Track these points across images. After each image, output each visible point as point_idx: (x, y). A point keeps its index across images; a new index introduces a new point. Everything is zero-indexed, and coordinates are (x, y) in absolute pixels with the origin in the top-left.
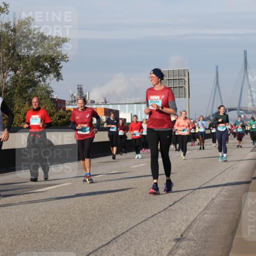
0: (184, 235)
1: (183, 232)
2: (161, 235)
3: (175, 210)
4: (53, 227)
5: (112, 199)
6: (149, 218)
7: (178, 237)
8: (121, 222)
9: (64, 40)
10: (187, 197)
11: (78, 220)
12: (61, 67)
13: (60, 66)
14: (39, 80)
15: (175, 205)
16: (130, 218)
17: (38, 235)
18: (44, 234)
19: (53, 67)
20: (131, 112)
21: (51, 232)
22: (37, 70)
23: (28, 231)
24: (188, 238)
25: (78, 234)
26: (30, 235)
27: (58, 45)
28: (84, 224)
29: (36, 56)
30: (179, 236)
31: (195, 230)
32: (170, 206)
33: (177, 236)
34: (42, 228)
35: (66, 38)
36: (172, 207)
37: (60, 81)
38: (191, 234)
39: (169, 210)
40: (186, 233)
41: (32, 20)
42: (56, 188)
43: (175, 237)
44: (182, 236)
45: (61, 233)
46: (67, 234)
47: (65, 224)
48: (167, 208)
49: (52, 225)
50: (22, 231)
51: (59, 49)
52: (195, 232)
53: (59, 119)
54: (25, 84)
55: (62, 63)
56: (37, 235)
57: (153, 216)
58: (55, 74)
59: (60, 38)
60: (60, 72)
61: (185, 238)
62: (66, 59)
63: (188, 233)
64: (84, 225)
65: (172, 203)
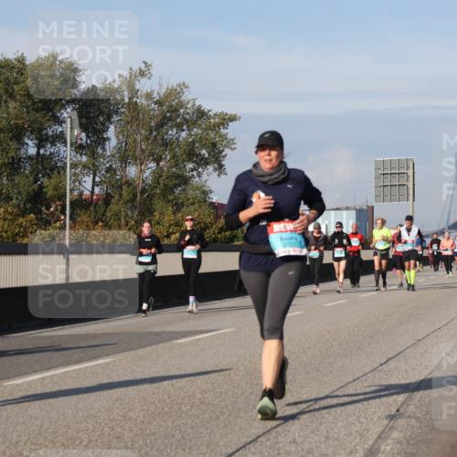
0: (402, 410)
1: (399, 404)
2: (366, 409)
3: (389, 371)
4: (206, 396)
5: (295, 353)
6: (350, 383)
7: (393, 413)
8: (306, 389)
9: (233, 118)
10: (408, 351)
11: (243, 384)
12: (225, 156)
13: (224, 154)
14: (193, 175)
15: (389, 363)
16: (320, 382)
17: (183, 408)
18: (192, 406)
19: (214, 157)
20: (326, 222)
21: (202, 403)
22: (189, 161)
23: (168, 401)
24: (407, 414)
25: (242, 406)
26: (171, 407)
27: (223, 124)
28: (251, 391)
29: (190, 140)
30: (394, 411)
31: (419, 401)
32: (381, 364)
33: (391, 411)
34: (189, 396)
35: (235, 115)
36: (384, 366)
37: (222, 176)
38: (412, 408)
39: (380, 371)
40: (405, 406)
41: (186, 87)
42: (212, 336)
43: (387, 413)
44: (398, 411)
45: (216, 405)
46: (226, 406)
47: (223, 390)
48: (375, 369)
49: (203, 392)
50: (159, 401)
51: (223, 131)
52: (418, 405)
53: (219, 233)
54: (171, 181)
55: (227, 151)
56: (180, 408)
57: (355, 380)
58: (216, 165)
59: (227, 114)
60: (224, 163)
61: (403, 414)
62: (233, 146)
63: (407, 406)
64: (250, 394)
65: (385, 360)
